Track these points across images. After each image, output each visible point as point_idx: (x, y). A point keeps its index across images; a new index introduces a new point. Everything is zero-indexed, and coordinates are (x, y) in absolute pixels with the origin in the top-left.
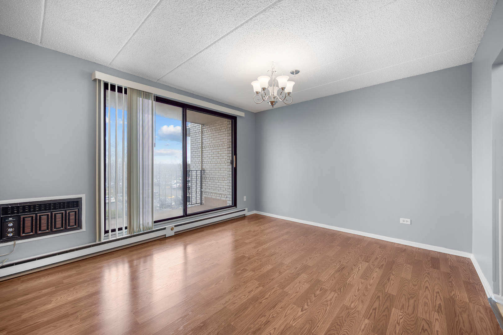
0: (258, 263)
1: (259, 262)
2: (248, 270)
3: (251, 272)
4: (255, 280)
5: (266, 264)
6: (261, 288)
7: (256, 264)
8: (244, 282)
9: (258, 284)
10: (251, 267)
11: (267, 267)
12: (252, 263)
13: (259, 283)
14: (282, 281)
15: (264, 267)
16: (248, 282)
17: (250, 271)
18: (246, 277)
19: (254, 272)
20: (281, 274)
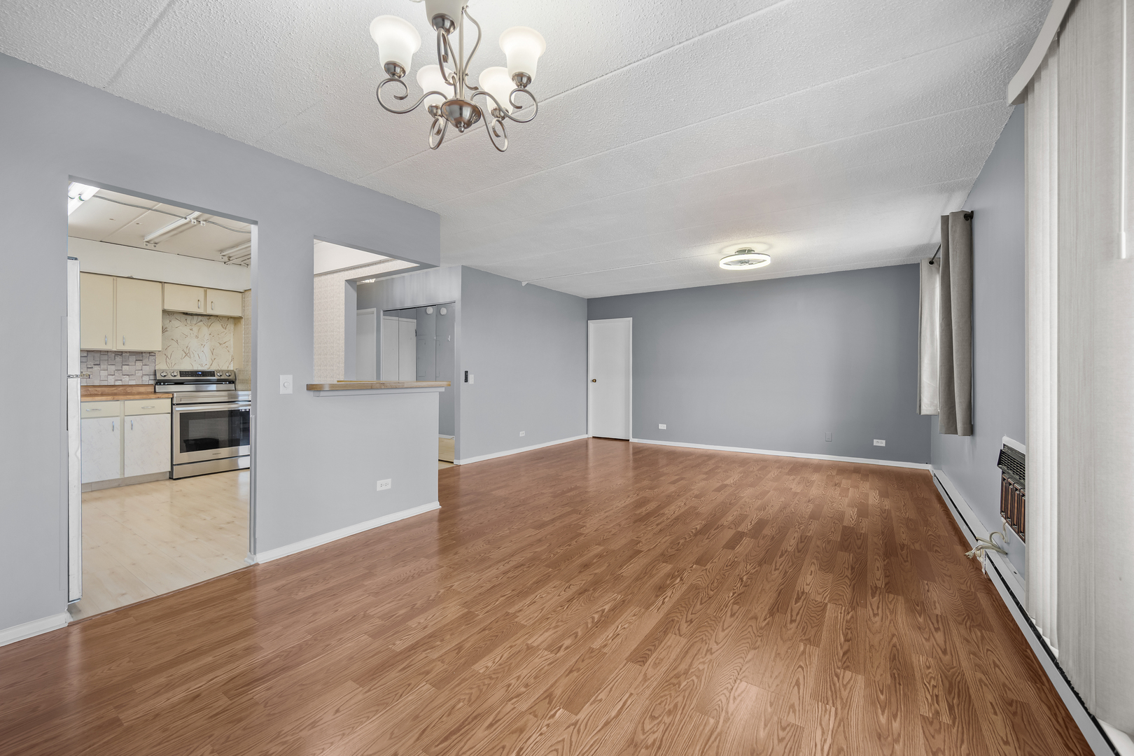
0: (519, 677)
1: (513, 682)
2: (546, 649)
3: (535, 644)
4: (525, 624)
5: (491, 678)
6: (512, 611)
7: (525, 672)
8: (548, 619)
9: (518, 616)
10: (537, 660)
11: (490, 664)
12: (535, 678)
13: (516, 620)
14: (463, 627)
15: (500, 665)
16: (538, 620)
17: (538, 646)
18: (547, 631)
19: (527, 644)
20: (459, 645)
